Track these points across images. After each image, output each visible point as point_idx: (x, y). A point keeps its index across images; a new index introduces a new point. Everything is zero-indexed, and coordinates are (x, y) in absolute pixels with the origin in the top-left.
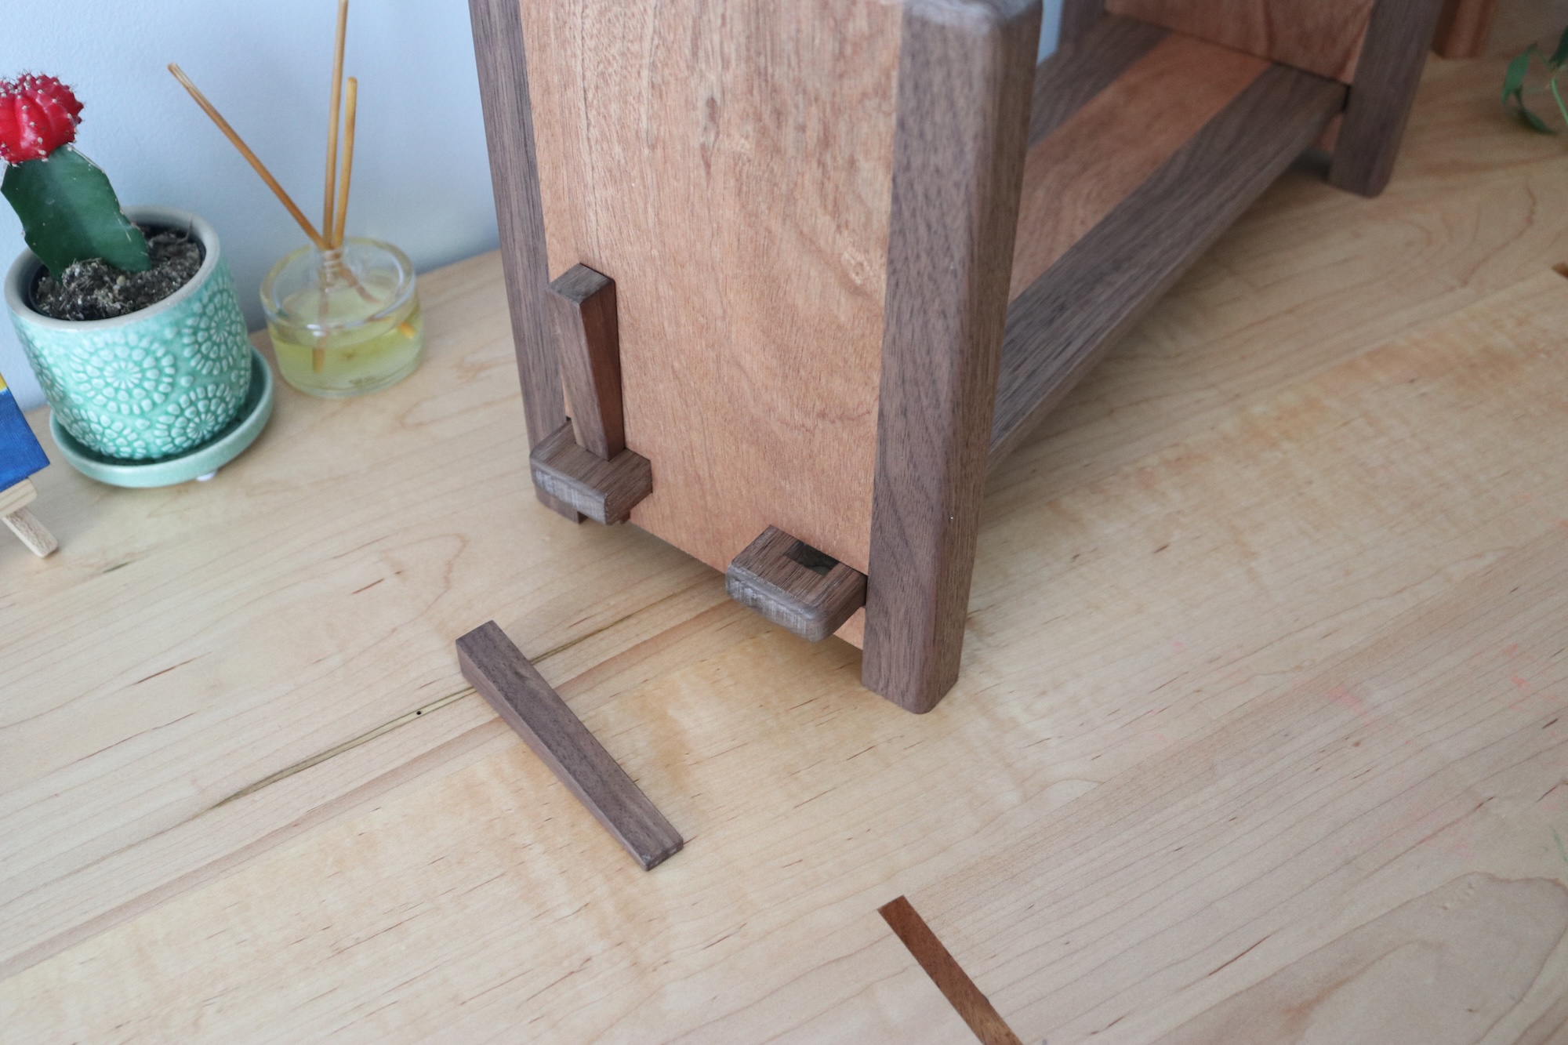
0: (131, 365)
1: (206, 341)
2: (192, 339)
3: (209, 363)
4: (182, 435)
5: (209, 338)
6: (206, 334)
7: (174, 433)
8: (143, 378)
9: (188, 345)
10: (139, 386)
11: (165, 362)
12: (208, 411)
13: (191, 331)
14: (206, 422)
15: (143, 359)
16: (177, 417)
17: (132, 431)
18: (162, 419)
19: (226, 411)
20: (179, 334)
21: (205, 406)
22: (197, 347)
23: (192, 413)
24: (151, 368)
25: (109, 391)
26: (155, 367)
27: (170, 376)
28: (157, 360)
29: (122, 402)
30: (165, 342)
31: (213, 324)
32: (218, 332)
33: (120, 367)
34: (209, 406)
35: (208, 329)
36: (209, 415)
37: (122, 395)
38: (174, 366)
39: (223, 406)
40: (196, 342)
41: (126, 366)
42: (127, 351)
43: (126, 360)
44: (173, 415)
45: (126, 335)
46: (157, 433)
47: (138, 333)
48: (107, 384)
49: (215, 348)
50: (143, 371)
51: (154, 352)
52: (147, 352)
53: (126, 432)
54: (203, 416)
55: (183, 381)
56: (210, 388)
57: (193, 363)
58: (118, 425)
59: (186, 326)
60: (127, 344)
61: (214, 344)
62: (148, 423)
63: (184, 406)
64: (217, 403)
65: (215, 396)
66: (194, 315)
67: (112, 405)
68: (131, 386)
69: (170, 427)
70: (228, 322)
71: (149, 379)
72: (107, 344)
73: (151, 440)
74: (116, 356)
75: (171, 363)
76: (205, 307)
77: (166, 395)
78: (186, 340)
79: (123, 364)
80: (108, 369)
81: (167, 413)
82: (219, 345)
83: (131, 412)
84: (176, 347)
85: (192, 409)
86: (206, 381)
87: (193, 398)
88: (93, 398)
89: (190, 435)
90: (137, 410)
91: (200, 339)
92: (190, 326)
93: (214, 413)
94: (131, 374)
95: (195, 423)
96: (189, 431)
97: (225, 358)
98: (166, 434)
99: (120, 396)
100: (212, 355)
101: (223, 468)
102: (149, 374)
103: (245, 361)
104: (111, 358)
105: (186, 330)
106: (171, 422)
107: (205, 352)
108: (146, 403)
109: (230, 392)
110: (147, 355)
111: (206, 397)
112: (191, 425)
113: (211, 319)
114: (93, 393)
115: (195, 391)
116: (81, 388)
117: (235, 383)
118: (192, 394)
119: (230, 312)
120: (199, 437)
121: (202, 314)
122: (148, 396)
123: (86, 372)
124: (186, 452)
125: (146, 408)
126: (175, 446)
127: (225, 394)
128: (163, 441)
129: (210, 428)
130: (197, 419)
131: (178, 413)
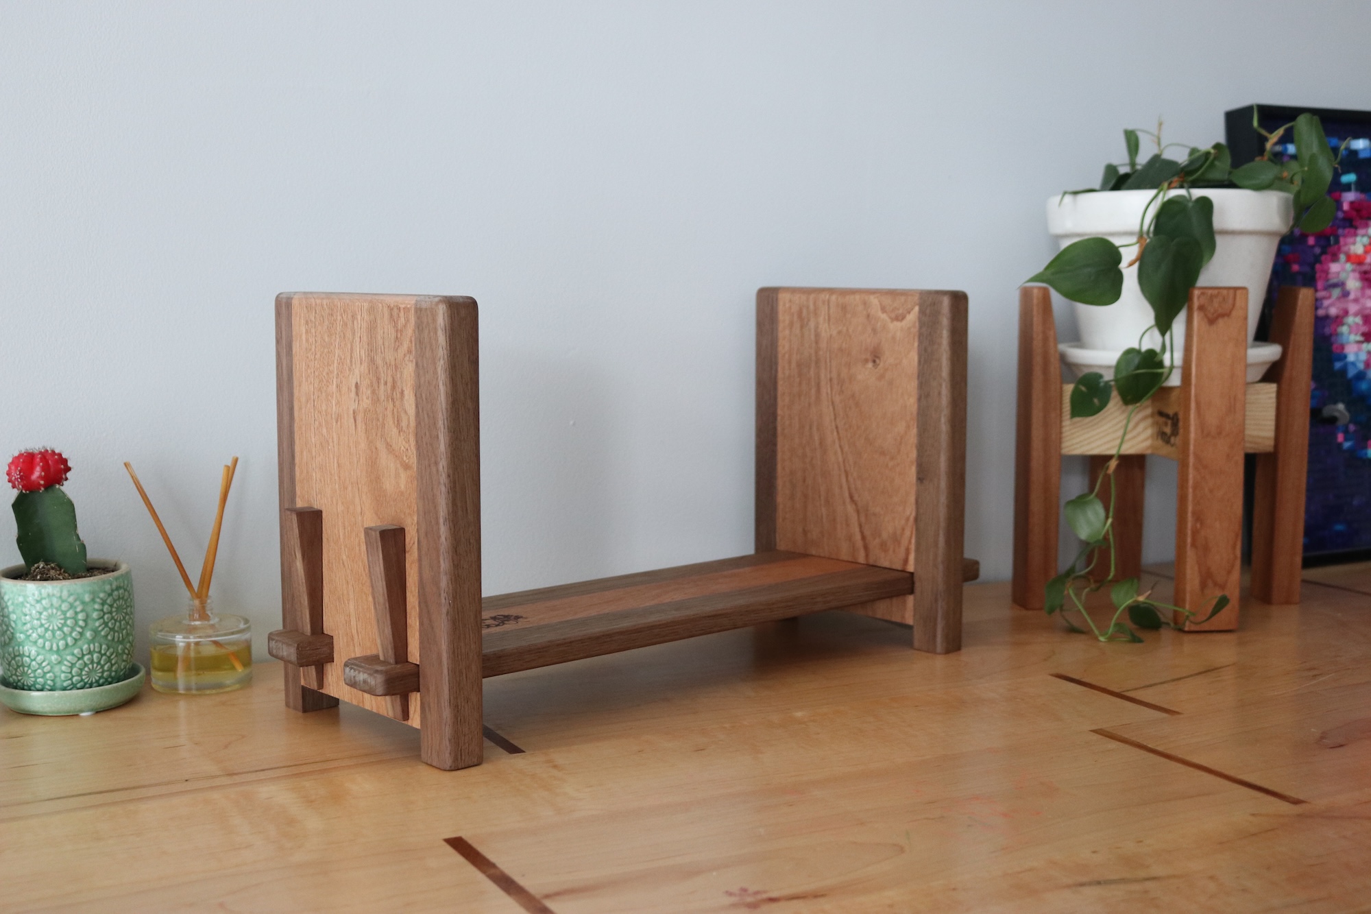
0: (59, 613)
1: (108, 613)
2: (100, 607)
3: (107, 629)
4: (78, 675)
5: (111, 613)
6: (110, 608)
7: (74, 671)
8: (64, 624)
9: (97, 610)
10: (60, 629)
11: (81, 616)
12: (98, 663)
13: (101, 602)
14: (95, 671)
15: (68, 610)
16: (79, 659)
17: (48, 664)
18: (69, 658)
19: (110, 670)
20: (93, 600)
21: (98, 657)
22: (102, 614)
23: (88, 659)
24: (70, 618)
25: (40, 630)
26: (73, 618)
27: (81, 627)
28: (76, 613)
29: (48, 640)
30: (83, 603)
31: (114, 609)
32: (117, 611)
33: (52, 613)
34: (100, 660)
35: (111, 606)
36: (99, 667)
37: (49, 634)
38: (85, 621)
39: (109, 664)
40: (102, 610)
41: (56, 613)
42: (60, 602)
43: (57, 609)
44: (76, 657)
45: (61, 591)
46: (64, 668)
47: (69, 591)
48: (42, 625)
49: (113, 621)
50: (66, 619)
51: (76, 608)
52: (72, 606)
53: (44, 664)
54: (95, 665)
55: (88, 634)
56: (104, 647)
58: (40, 658)
59: (99, 597)
60: (61, 597)
61: (112, 618)
62: (60, 659)
63: (85, 653)
64: (105, 660)
65: (105, 654)
66: (105, 592)
67: (40, 641)
68: (56, 628)
69: (73, 665)
70: (125, 606)
71: (68, 626)
72: (49, 595)
73: (58, 674)
74: (52, 605)
75: (84, 618)
76: (113, 591)
77: (76, 640)
78: (97, 606)
79: (55, 611)
80: (45, 613)
81: (73, 654)
83: (51, 649)
84: (89, 609)
85: (89, 656)
86: (102, 640)
87: (92, 649)
88: (30, 635)
89: (84, 677)
90: (55, 648)
91: (105, 610)
92: (101, 599)
93: (102, 667)
94: (58, 620)
95: (89, 669)
96: (84, 673)
97: (117, 632)
98: (69, 671)
99: (47, 635)
100: (110, 624)
101: (99, 712)
102: (69, 622)
103: (130, 647)
104: (49, 605)
105: (98, 600)
106: (74, 662)
107: (106, 620)
108: (62, 643)
109: (116, 658)
110: (71, 608)
111: (100, 652)
112: (86, 669)
113: (115, 601)
114: (31, 631)
115: (94, 645)
116: (25, 628)
117: (120, 654)
118: (92, 646)
119: (127, 607)
120: (89, 682)
121: (110, 595)
122: (64, 638)
123: (31, 615)
124: (78, 689)
125: (61, 647)
126: (72, 683)
127: (112, 657)
128: (66, 677)
129: (97, 678)
130: (90, 666)
131: (80, 656)
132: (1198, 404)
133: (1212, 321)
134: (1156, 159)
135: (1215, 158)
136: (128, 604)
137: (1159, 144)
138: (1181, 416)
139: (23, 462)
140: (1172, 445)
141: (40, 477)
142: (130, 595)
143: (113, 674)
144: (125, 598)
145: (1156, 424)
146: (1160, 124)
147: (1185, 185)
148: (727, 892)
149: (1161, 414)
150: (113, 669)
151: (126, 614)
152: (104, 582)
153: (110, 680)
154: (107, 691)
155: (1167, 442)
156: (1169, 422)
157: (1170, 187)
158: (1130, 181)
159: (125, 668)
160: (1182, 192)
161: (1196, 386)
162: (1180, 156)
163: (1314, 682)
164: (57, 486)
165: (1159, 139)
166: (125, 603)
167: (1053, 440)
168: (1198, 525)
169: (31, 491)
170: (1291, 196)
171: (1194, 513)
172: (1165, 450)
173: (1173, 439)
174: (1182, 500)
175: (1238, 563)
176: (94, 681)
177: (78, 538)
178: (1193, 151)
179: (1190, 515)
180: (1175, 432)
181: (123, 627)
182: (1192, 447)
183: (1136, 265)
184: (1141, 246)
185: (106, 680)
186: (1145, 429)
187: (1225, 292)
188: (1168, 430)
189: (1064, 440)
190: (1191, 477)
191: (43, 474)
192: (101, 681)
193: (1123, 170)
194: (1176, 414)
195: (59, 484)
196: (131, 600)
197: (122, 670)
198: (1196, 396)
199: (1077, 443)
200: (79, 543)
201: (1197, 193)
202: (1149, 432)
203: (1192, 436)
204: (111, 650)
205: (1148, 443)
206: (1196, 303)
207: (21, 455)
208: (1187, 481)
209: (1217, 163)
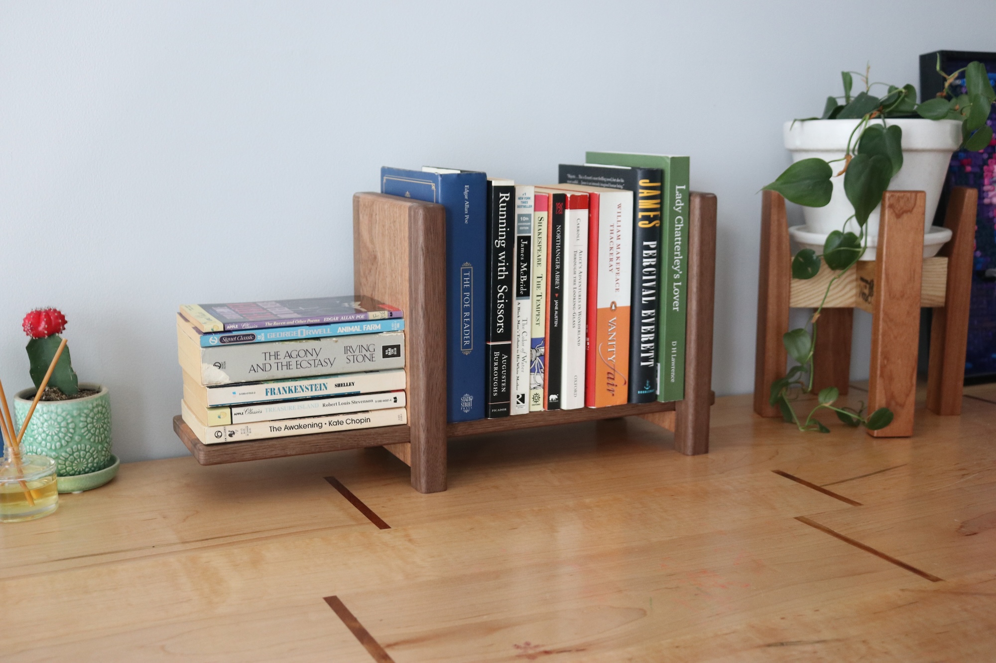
0: (56, 424)
1: (90, 423)
2: (85, 419)
3: (90, 434)
4: (70, 466)
5: (92, 423)
6: (91, 420)
7: (67, 463)
8: (60, 431)
9: (82, 422)
11: (71, 426)
12: (84, 458)
13: (85, 415)
14: (82, 463)
15: (62, 422)
16: (70, 455)
18: (63, 454)
19: (92, 462)
20: (80, 415)
21: (83, 454)
22: (86, 424)
23: (77, 455)
24: (63, 427)
25: (43, 435)
26: (66, 427)
27: (71, 433)
28: (68, 424)
30: (73, 417)
31: (95, 421)
32: (97, 421)
33: (51, 423)
34: (86, 455)
35: (93, 418)
36: (85, 460)
37: (49, 438)
38: (74, 429)
39: (92, 458)
40: (86, 421)
41: (54, 424)
42: (56, 416)
43: (54, 421)
44: (68, 453)
45: (57, 408)
46: (60, 461)
47: (62, 409)
48: (44, 432)
49: (94, 429)
50: (60, 428)
51: (67, 420)
52: (64, 419)
54: (82, 459)
55: (77, 438)
56: (88, 446)
57: (83, 431)
59: (83, 413)
60: (56, 413)
61: (94, 426)
62: (57, 455)
63: (74, 451)
64: (89, 455)
65: (89, 451)
66: (88, 409)
68: (54, 434)
69: (66, 459)
70: (103, 418)
71: (62, 433)
72: (48, 411)
74: (51, 418)
75: (73, 427)
76: (93, 408)
77: (68, 442)
78: (82, 419)
79: (53, 422)
80: (46, 424)
81: (66, 452)
82: (96, 429)
83: (51, 448)
84: (77, 421)
85: (78, 453)
86: (87, 442)
87: (79, 448)
88: (37, 438)
89: (74, 468)
90: (53, 447)
91: (88, 421)
92: (85, 414)
93: (87, 460)
94: (55, 428)
95: (78, 462)
96: (74, 464)
97: (97, 436)
98: (64, 463)
99: (48, 438)
100: (92, 431)
101: (85, 491)
102: (63, 430)
103: (107, 446)
104: (48, 418)
105: (83, 415)
106: (67, 457)
107: (89, 428)
108: (58, 444)
109: (97, 454)
110: (64, 420)
111: (85, 450)
112: (76, 462)
113: (95, 415)
114: (37, 436)
115: (81, 445)
116: (33, 433)
117: (100, 451)
118: (79, 446)
119: (105, 418)
120: (78, 471)
121: (92, 410)
122: (60, 441)
123: (36, 425)
124: (71, 475)
125: (58, 447)
126: (66, 471)
127: (94, 453)
128: (62, 467)
129: (84, 468)
130: (79, 460)
131: (71, 453)
132: (887, 275)
133: (898, 216)
134: (863, 96)
135: (906, 96)
136: (105, 417)
137: (867, 83)
138: (875, 283)
139: (33, 317)
140: (869, 303)
141: (45, 328)
142: (107, 410)
143: (95, 465)
144: (103, 412)
145: (858, 286)
146: (868, 68)
147: (882, 116)
148: (516, 645)
149: (862, 279)
150: (95, 461)
151: (104, 423)
152: (87, 402)
153: (93, 469)
154: (90, 477)
155: (866, 300)
156: (868, 286)
157: (870, 118)
158: (843, 112)
159: (104, 460)
160: (879, 121)
161: (886, 262)
162: (880, 93)
163: (962, 480)
164: (57, 334)
165: (867, 79)
166: (103, 416)
167: (784, 296)
168: (886, 362)
169: (39, 338)
170: (961, 123)
171: (882, 353)
172: (865, 305)
173: (870, 299)
174: (875, 342)
175: (914, 388)
176: (81, 469)
177: (72, 371)
178: (891, 89)
179: (879, 354)
180: (871, 294)
181: (101, 432)
182: (882, 306)
183: (843, 176)
184: (847, 161)
185: (90, 469)
186: (851, 289)
187: (909, 195)
188: (867, 291)
189: (792, 297)
190: (881, 327)
191: (46, 326)
192: (87, 470)
193: (841, 102)
194: (872, 281)
195: (58, 333)
196: (108, 413)
197: (101, 462)
198: (886, 269)
199: (801, 299)
200: (72, 374)
201: (891, 122)
202: (854, 292)
203: (883, 298)
204: (93, 449)
205: (853, 299)
206: (887, 203)
207: (32, 313)
208: (878, 330)
209: (906, 99)
